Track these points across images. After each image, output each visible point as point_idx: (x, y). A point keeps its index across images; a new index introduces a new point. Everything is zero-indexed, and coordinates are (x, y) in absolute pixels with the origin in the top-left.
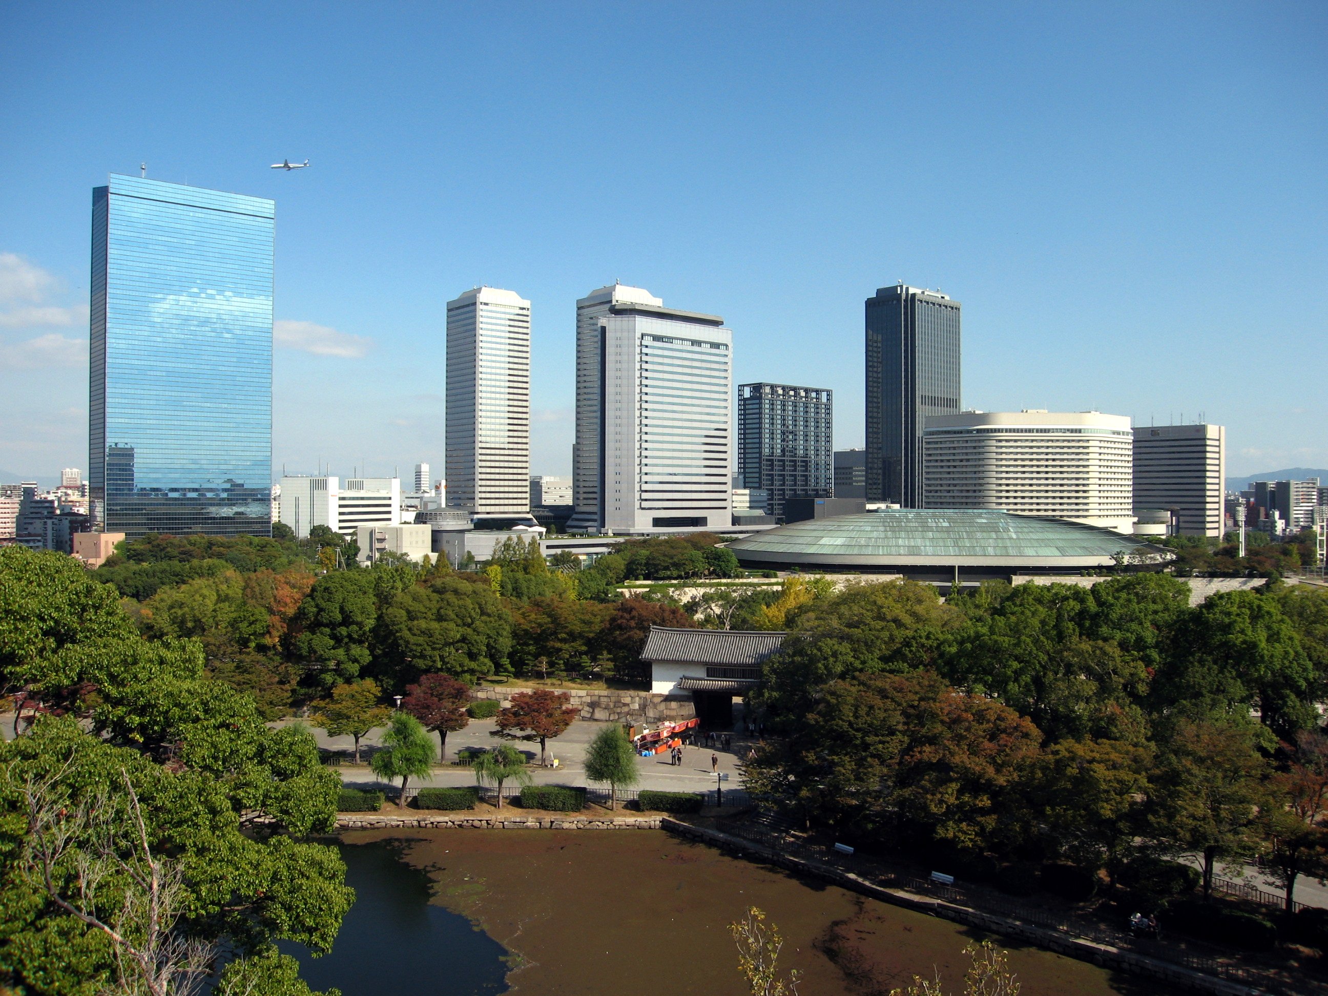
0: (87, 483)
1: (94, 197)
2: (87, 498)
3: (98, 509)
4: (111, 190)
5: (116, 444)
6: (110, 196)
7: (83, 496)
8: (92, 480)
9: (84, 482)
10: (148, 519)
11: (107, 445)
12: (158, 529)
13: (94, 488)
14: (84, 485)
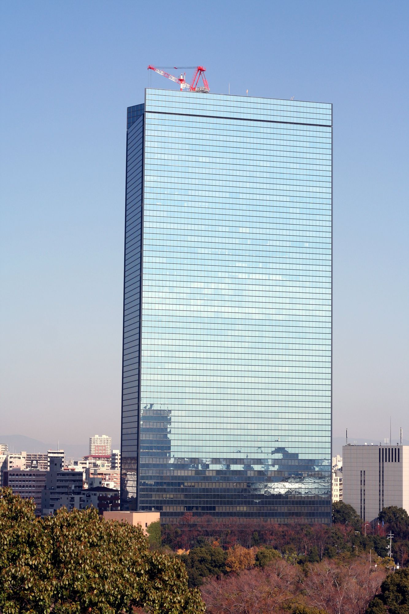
0: (117, 452)
1: (128, 118)
2: (118, 470)
3: (130, 483)
4: (147, 109)
5: (152, 405)
6: (148, 115)
7: (113, 467)
8: (124, 449)
9: (114, 452)
10: (186, 496)
11: (142, 407)
12: (197, 508)
13: (126, 458)
14: (114, 455)
